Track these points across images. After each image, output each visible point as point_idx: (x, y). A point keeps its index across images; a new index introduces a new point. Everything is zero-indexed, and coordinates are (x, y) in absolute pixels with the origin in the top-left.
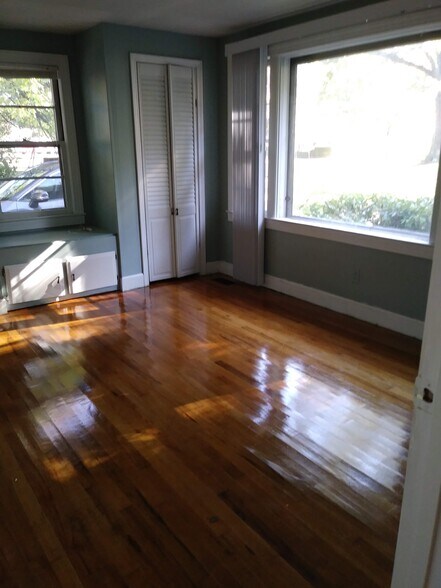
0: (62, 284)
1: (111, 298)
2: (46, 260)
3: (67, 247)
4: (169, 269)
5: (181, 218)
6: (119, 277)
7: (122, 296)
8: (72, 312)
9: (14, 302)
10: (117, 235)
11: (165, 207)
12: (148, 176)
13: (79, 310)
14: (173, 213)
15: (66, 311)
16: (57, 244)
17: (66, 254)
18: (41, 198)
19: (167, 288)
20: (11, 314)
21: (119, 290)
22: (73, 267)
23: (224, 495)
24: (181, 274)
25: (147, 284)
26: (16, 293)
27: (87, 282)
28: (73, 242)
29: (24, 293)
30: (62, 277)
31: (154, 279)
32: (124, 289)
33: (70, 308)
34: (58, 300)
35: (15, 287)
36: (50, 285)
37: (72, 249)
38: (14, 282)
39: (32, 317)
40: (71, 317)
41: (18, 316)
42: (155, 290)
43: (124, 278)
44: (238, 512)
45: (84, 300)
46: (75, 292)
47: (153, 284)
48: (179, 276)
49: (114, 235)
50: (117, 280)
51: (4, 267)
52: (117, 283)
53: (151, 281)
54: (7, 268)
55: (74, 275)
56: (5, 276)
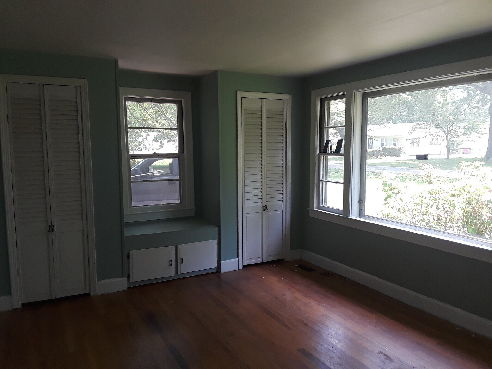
0: (173, 266)
5: (270, 213)
6: (218, 261)
10: (219, 226)
11: (258, 205)
14: (264, 210)
21: (218, 271)
24: (267, 259)
25: (241, 267)
30: (173, 260)
31: (246, 263)
32: (222, 271)
42: (247, 272)
43: (222, 263)
46: (182, 272)
47: (245, 267)
48: (264, 261)
49: (217, 226)
50: (217, 263)
51: (129, 251)
52: (216, 266)
53: (244, 265)
54: (131, 252)
55: (182, 258)
56: (129, 259)
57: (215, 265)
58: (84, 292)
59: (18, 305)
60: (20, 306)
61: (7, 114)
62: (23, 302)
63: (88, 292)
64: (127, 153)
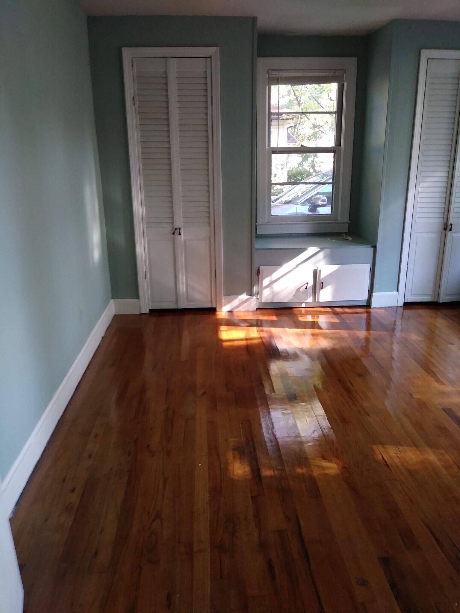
0: (310, 291)
1: (357, 313)
2: (298, 265)
3: (321, 255)
4: (430, 291)
5: (455, 235)
6: (371, 292)
7: (369, 313)
8: (316, 320)
9: (264, 301)
10: (375, 247)
11: (436, 222)
12: (421, 185)
13: (322, 320)
14: (445, 229)
15: (309, 318)
16: (312, 250)
17: (319, 261)
18: (320, 203)
19: (422, 312)
20: (259, 312)
21: (368, 305)
22: (323, 275)
23: (385, 561)
24: (443, 298)
25: (401, 304)
26: (266, 293)
27: (335, 292)
28: (328, 250)
29: (274, 294)
30: (311, 284)
31: (409, 299)
32: (373, 306)
33: (313, 316)
34: (303, 305)
35: (267, 287)
36: (298, 290)
37: (325, 257)
38: (266, 282)
39: (274, 318)
40: (314, 325)
41: (263, 314)
42: (408, 312)
43: (375, 294)
44: (393, 586)
45: (329, 310)
46: (321, 300)
47: (408, 305)
48: (441, 301)
49: (372, 247)
50: (368, 294)
51: (259, 267)
52: (367, 299)
53: (405, 301)
54: (261, 268)
55: (322, 283)
56: (259, 275)
57: (366, 297)
58: (210, 307)
59: (145, 310)
60: (148, 311)
61: (134, 97)
62: (151, 308)
63: (214, 307)
64: (268, 147)
